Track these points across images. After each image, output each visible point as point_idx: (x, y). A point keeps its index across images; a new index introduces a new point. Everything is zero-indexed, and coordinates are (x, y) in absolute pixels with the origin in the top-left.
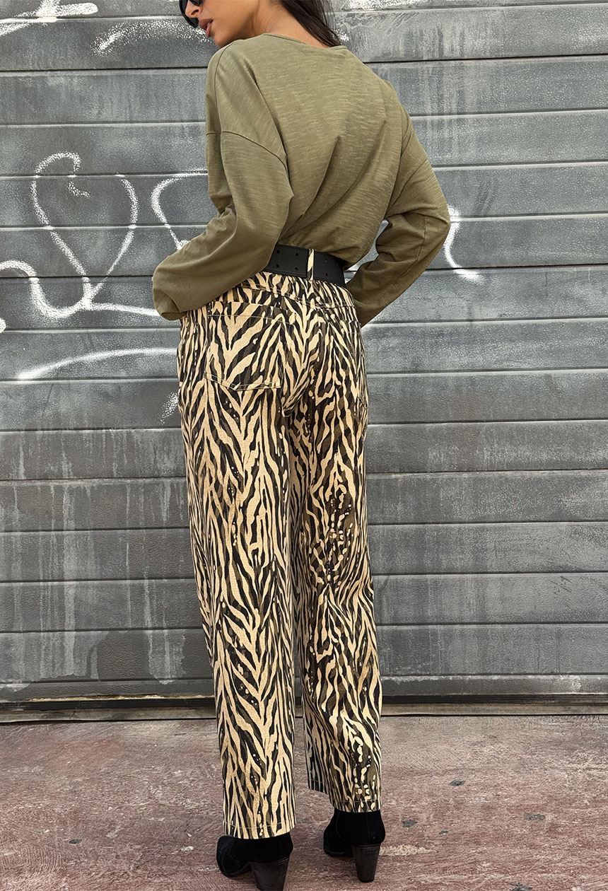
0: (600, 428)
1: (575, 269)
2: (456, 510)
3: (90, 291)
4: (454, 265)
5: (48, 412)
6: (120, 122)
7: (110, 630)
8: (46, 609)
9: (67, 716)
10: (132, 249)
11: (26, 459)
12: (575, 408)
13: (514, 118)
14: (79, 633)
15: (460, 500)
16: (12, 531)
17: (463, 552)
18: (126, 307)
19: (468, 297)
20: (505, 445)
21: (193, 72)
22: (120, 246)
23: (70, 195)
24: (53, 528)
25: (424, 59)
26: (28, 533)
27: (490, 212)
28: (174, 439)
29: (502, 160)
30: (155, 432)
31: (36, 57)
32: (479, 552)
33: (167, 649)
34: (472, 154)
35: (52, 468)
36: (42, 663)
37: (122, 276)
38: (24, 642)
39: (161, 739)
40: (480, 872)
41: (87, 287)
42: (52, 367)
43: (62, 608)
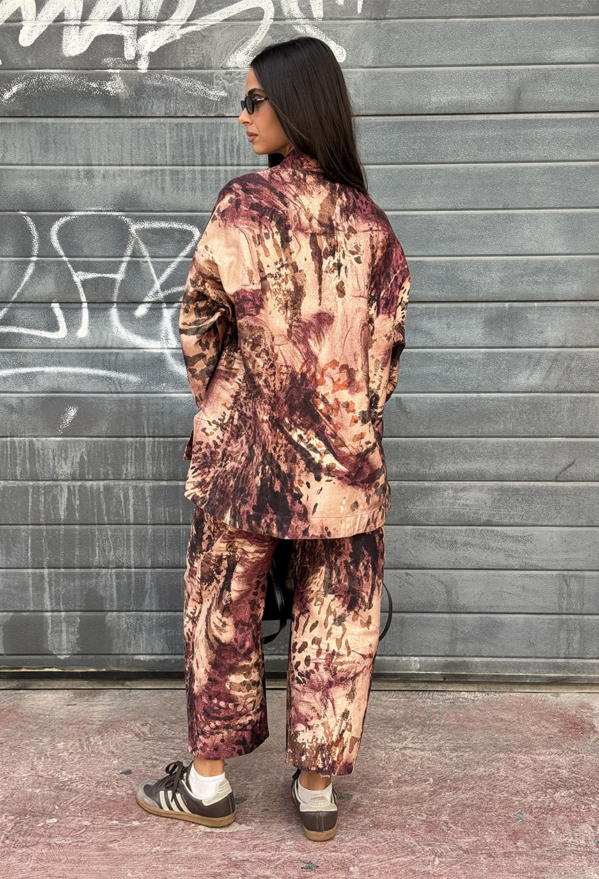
0: (442, 445)
1: (424, 305)
6: (22, 165)
7: (15, 611)
10: (33, 278)
12: (421, 427)
18: (29, 330)
21: (87, 121)
22: (22, 276)
28: (71, 448)
30: (54, 441)
33: (64, 629)
37: (25, 302)
39: (53, 709)
40: (283, 850)
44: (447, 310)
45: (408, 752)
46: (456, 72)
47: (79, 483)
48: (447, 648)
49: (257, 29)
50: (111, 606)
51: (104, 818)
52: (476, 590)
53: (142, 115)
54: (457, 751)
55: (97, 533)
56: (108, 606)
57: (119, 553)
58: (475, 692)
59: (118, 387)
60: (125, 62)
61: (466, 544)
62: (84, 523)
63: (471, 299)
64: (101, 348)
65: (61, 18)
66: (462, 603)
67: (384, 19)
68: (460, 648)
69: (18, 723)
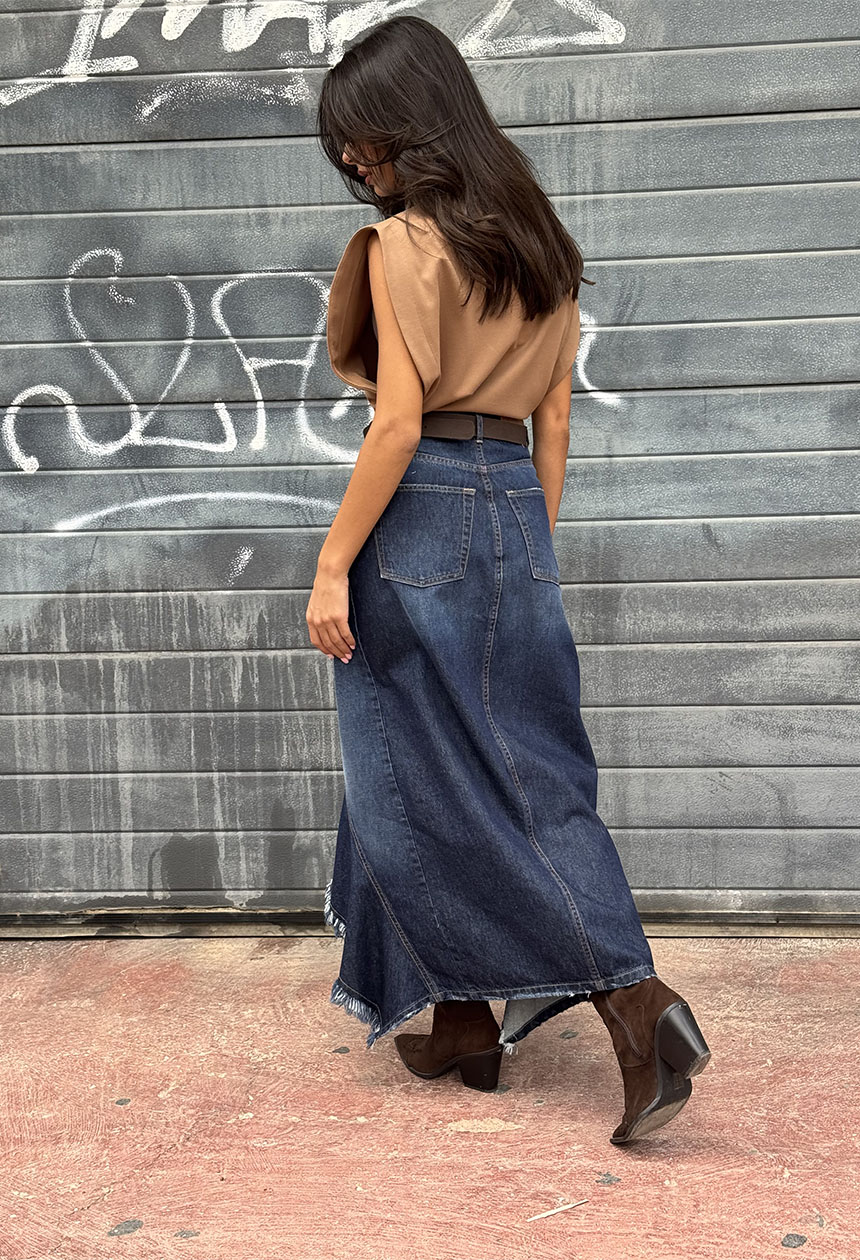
0: (771, 591)
1: (742, 391)
2: (591, 691)
3: (139, 423)
4: (589, 387)
5: (93, 571)
6: (170, 209)
7: (175, 831)
8: (97, 806)
9: (127, 931)
10: (189, 369)
11: (68, 627)
12: (739, 566)
13: (665, 198)
14: (138, 835)
15: (595, 679)
16: (54, 713)
17: (599, 742)
18: (183, 441)
19: (606, 427)
20: (651, 612)
21: (259, 143)
22: (174, 366)
23: (111, 301)
24: (103, 710)
25: (551, 122)
26: (73, 716)
27: (635, 320)
28: (246, 603)
29: (649, 252)
30: (222, 595)
31: (64, 127)
32: (618, 741)
33: (242, 854)
34: (611, 245)
35: (100, 638)
36: (96, 869)
37: (178, 403)
38: (73, 844)
39: (233, 965)
40: (568, 1157)
41: (136, 417)
42: (96, 515)
43: (117, 805)
44: (775, 396)
45: (732, 1023)
46: (785, 51)
47: (258, 653)
48: (780, 876)
49: (497, 2)
50: (307, 822)
51: (317, 1112)
52: (822, 796)
54: (803, 1022)
55: (284, 722)
56: (302, 823)
57: (316, 749)
58: (820, 938)
59: (309, 520)
60: (311, 57)
61: (806, 731)
62: (266, 708)
63: (811, 380)
64: (284, 464)
66: (802, 814)
68: (799, 877)
69: (187, 983)
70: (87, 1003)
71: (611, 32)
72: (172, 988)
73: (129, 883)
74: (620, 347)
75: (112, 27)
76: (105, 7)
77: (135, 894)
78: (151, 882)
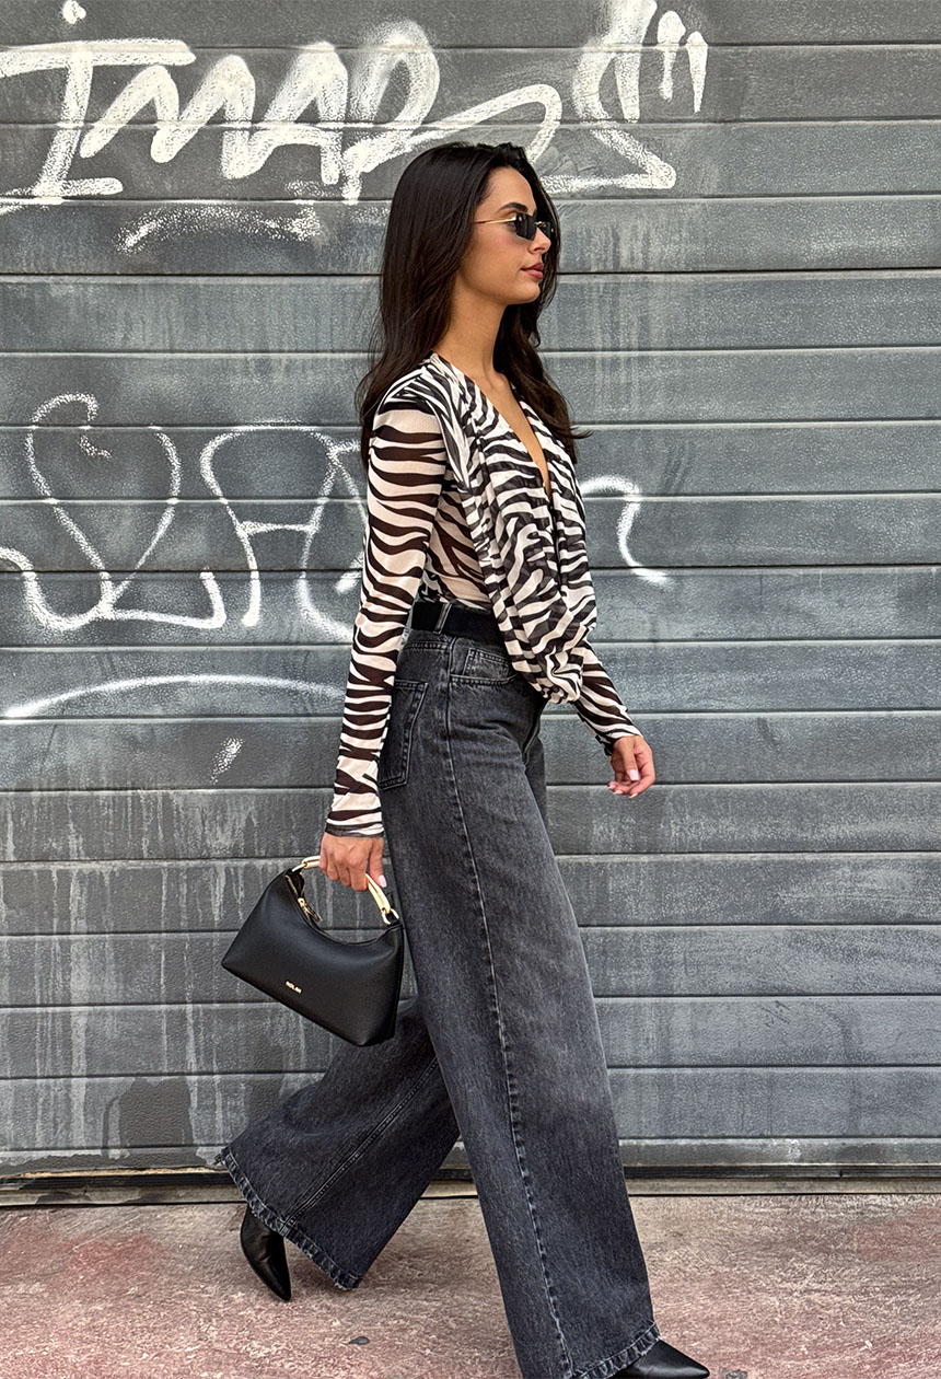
0: (833, 795)
1: (801, 571)
2: (631, 908)
3: (110, 593)
4: (632, 563)
5: (49, 765)
6: (155, 352)
7: (138, 1075)
8: (44, 1046)
9: (75, 1198)
10: (172, 533)
11: (16, 832)
12: (799, 766)
13: (718, 357)
14: (92, 1080)
15: (636, 894)
17: (639, 967)
18: (163, 615)
19: (650, 607)
20: (700, 817)
21: (261, 281)
22: (155, 529)
23: (82, 453)
24: (55, 930)
25: (593, 270)
26: (18, 938)
27: (683, 490)
28: (231, 804)
29: (701, 416)
30: (204, 795)
31: (32, 254)
32: (661, 965)
33: (219, 1102)
34: (658, 406)
35: (54, 845)
36: (39, 1123)
37: (158, 571)
38: (12, 1093)
39: (211, 1237)
41: (107, 586)
42: (55, 700)
43: (68, 1044)
44: (838, 578)
45: (815, 1297)
46: (850, 204)
47: (244, 863)
48: (844, 1123)
49: (534, 137)
50: (297, 1063)
52: (891, 1029)
53: (349, 271)
54: (894, 1294)
56: (291, 1064)
58: (890, 1194)
59: (309, 707)
60: (323, 188)
61: (873, 954)
63: (877, 561)
64: (280, 644)
65: (219, 117)
66: (867, 1049)
67: (735, 121)
68: (865, 1122)
69: (157, 1261)
70: (37, 1287)
71: (659, 175)
72: (140, 1268)
73: (79, 1138)
74: (667, 519)
75: (93, 145)
76: (85, 121)
77: (86, 1152)
78: (106, 1138)
